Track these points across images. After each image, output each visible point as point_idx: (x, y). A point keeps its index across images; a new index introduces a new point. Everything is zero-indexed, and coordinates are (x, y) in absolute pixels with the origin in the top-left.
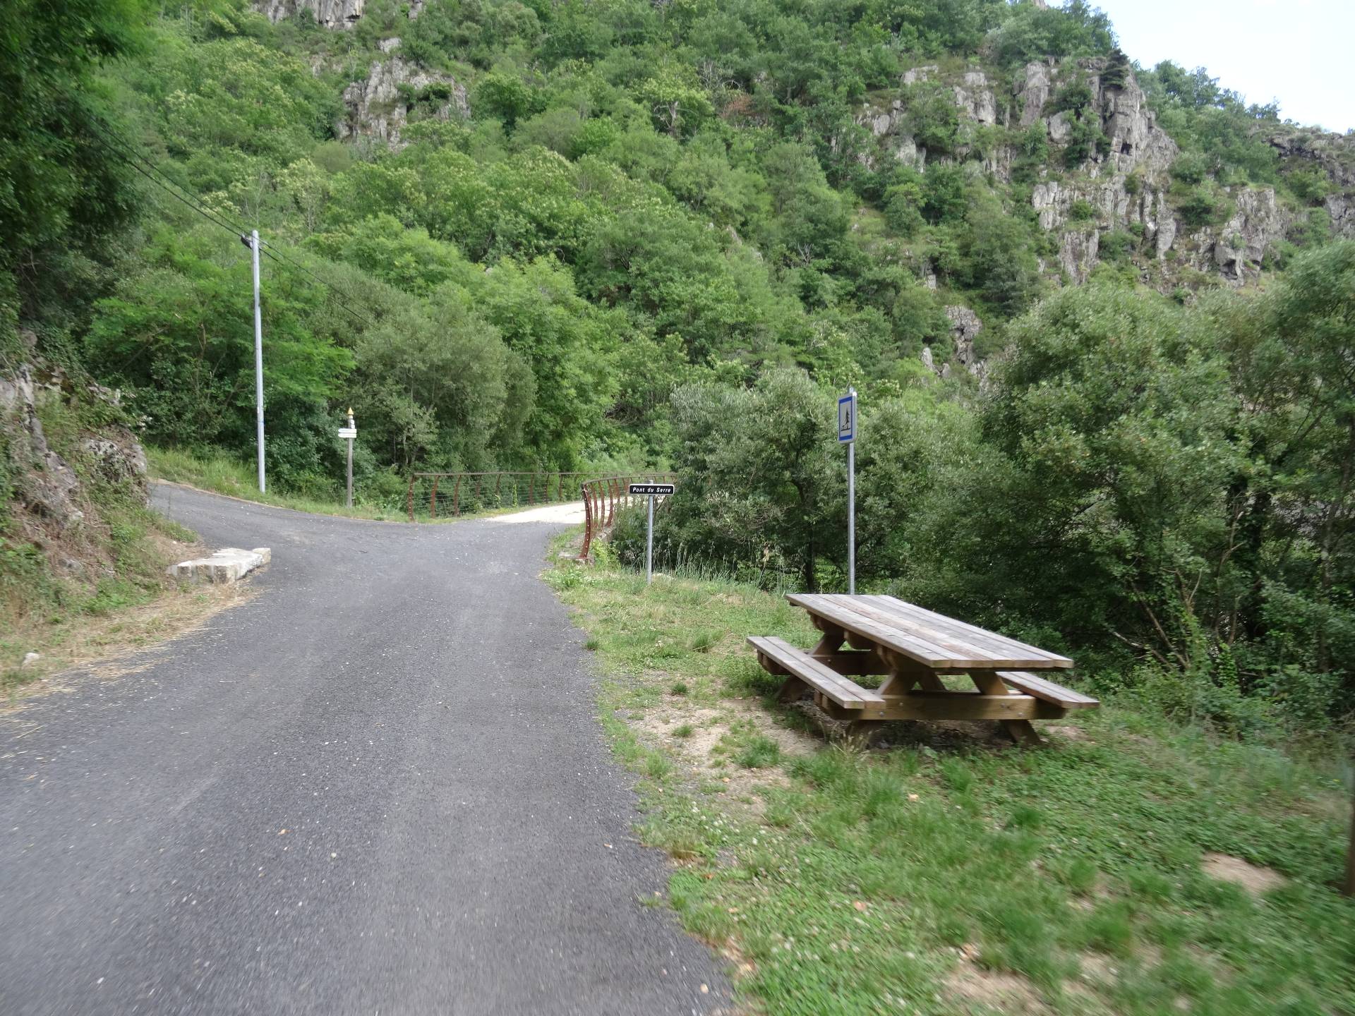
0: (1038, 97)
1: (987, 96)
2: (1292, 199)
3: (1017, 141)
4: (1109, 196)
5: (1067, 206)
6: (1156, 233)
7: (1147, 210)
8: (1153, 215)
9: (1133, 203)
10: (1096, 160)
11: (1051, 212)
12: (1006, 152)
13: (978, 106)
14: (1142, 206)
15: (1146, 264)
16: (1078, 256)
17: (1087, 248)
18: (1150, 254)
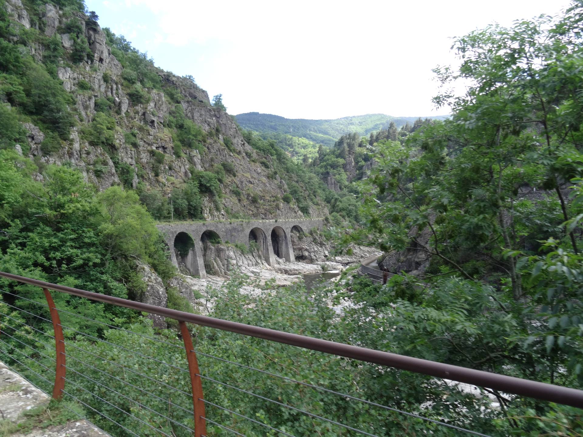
0: (54, 23)
1: (25, 13)
2: (169, 99)
3: (45, 42)
4: (96, 81)
5: (76, 81)
6: (120, 103)
7: (114, 92)
8: (117, 94)
9: (107, 87)
10: (87, 62)
11: (69, 83)
12: (39, 46)
13: (20, 17)
14: (112, 89)
15: (118, 117)
16: (86, 108)
17: (90, 104)
18: (118, 112)
